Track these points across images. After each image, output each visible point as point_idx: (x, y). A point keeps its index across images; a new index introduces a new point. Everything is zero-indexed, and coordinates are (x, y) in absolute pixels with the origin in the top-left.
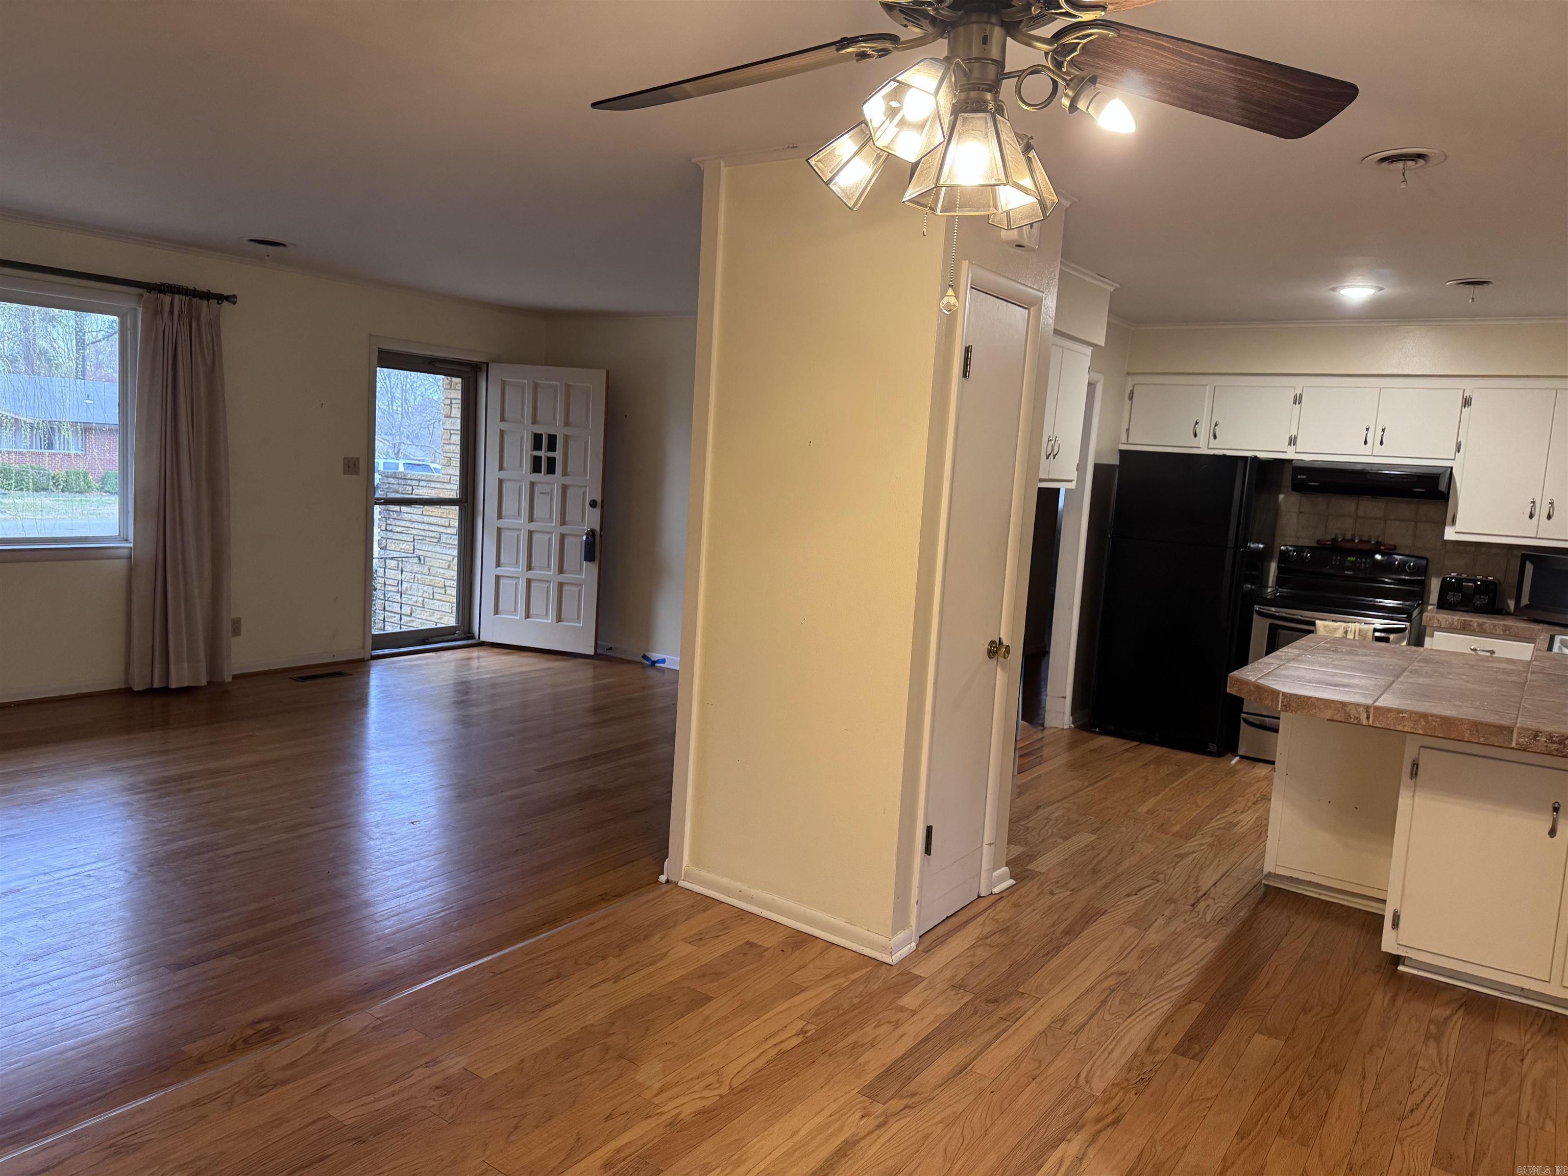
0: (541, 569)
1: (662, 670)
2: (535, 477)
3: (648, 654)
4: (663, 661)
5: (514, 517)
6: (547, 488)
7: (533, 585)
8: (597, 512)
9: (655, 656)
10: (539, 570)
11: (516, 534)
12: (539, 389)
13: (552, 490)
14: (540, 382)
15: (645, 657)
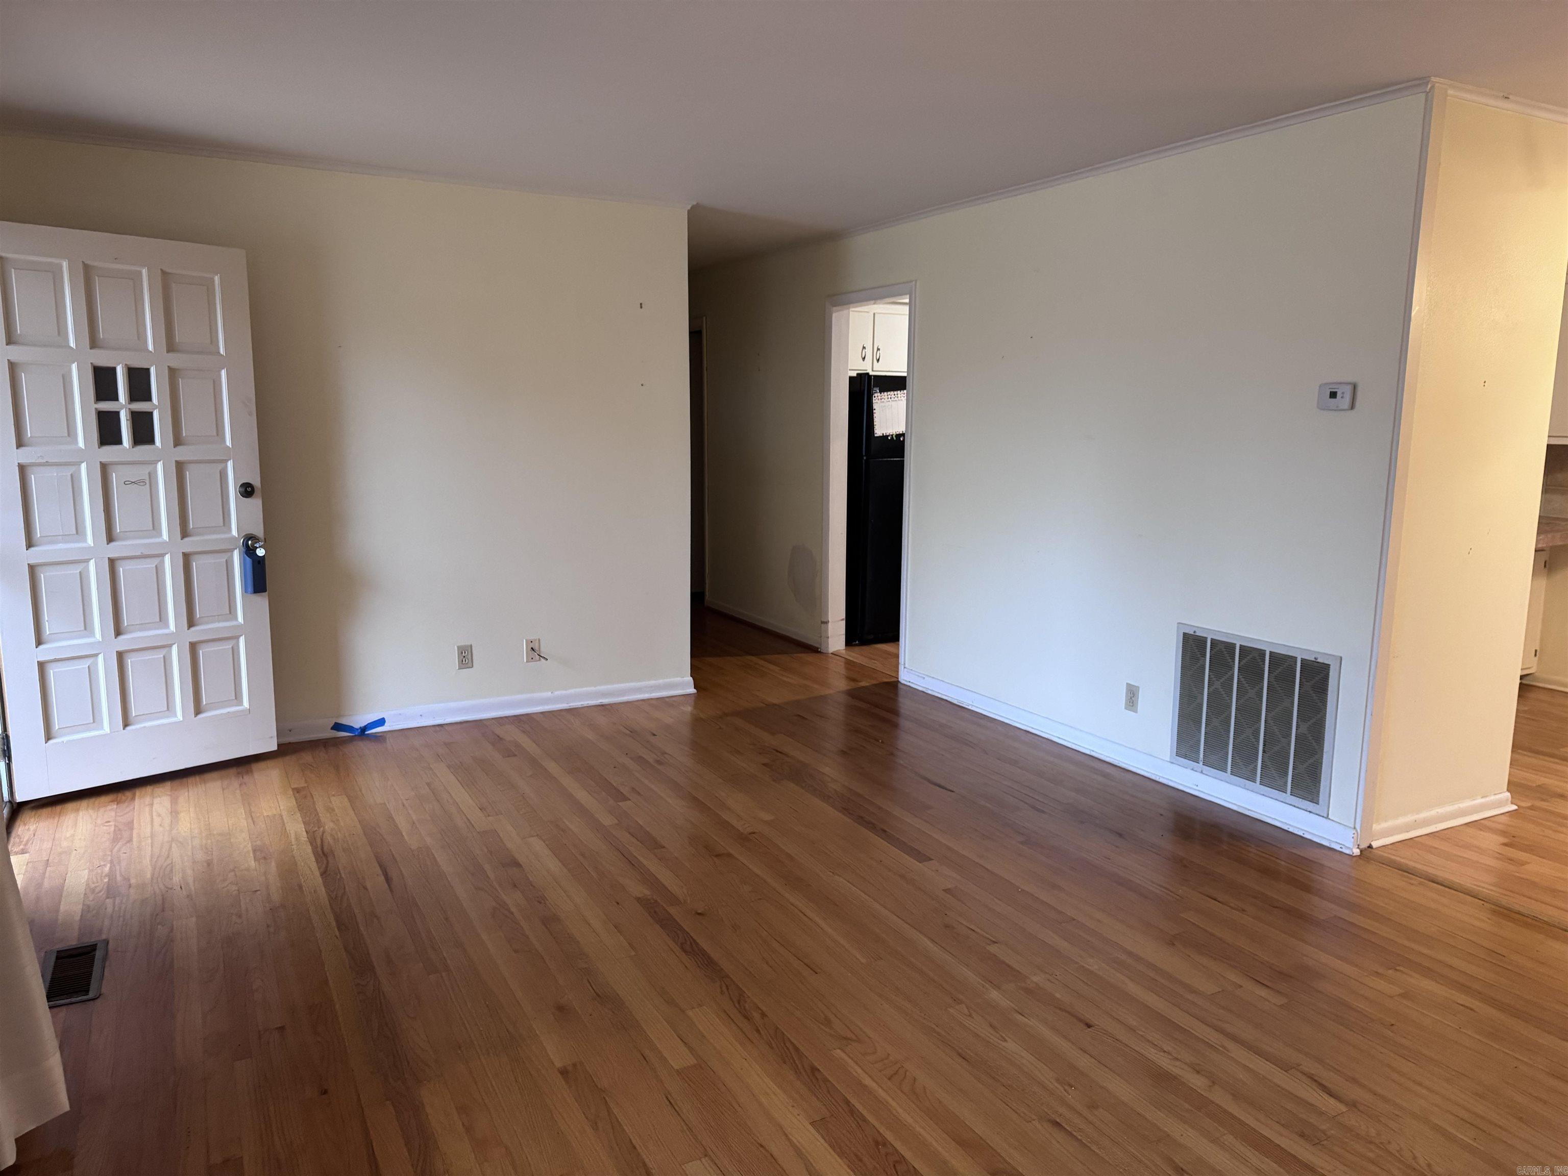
0: (143, 627)
1: (379, 738)
2: (109, 453)
3: (344, 721)
4: (381, 722)
5: (66, 538)
6: (141, 473)
7: (129, 662)
8: (255, 503)
9: (359, 720)
10: (140, 630)
11: (75, 570)
12: (97, 281)
13: (152, 476)
14: (96, 264)
15: (338, 727)
